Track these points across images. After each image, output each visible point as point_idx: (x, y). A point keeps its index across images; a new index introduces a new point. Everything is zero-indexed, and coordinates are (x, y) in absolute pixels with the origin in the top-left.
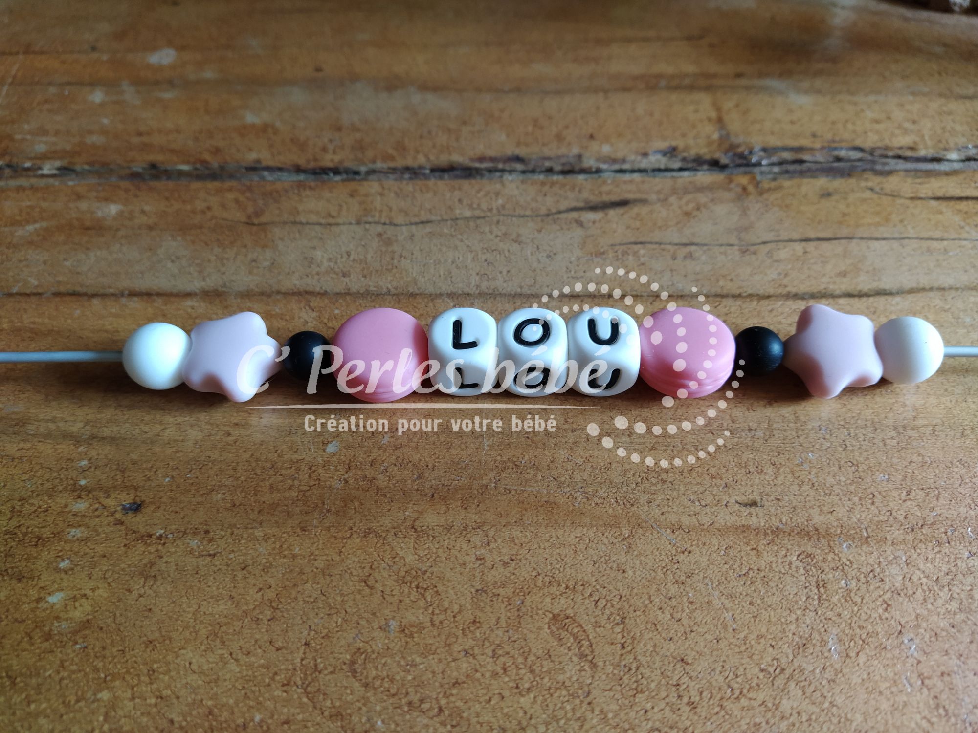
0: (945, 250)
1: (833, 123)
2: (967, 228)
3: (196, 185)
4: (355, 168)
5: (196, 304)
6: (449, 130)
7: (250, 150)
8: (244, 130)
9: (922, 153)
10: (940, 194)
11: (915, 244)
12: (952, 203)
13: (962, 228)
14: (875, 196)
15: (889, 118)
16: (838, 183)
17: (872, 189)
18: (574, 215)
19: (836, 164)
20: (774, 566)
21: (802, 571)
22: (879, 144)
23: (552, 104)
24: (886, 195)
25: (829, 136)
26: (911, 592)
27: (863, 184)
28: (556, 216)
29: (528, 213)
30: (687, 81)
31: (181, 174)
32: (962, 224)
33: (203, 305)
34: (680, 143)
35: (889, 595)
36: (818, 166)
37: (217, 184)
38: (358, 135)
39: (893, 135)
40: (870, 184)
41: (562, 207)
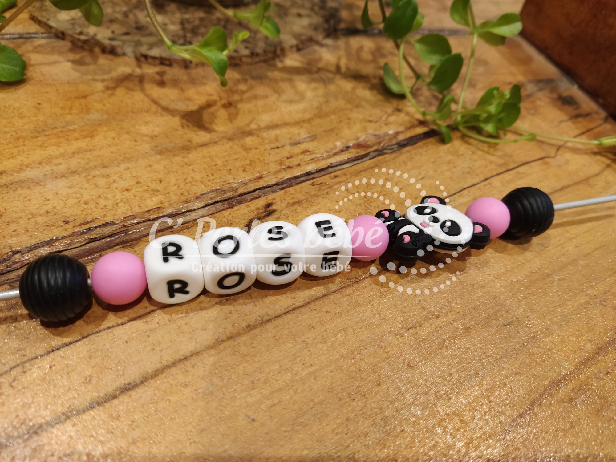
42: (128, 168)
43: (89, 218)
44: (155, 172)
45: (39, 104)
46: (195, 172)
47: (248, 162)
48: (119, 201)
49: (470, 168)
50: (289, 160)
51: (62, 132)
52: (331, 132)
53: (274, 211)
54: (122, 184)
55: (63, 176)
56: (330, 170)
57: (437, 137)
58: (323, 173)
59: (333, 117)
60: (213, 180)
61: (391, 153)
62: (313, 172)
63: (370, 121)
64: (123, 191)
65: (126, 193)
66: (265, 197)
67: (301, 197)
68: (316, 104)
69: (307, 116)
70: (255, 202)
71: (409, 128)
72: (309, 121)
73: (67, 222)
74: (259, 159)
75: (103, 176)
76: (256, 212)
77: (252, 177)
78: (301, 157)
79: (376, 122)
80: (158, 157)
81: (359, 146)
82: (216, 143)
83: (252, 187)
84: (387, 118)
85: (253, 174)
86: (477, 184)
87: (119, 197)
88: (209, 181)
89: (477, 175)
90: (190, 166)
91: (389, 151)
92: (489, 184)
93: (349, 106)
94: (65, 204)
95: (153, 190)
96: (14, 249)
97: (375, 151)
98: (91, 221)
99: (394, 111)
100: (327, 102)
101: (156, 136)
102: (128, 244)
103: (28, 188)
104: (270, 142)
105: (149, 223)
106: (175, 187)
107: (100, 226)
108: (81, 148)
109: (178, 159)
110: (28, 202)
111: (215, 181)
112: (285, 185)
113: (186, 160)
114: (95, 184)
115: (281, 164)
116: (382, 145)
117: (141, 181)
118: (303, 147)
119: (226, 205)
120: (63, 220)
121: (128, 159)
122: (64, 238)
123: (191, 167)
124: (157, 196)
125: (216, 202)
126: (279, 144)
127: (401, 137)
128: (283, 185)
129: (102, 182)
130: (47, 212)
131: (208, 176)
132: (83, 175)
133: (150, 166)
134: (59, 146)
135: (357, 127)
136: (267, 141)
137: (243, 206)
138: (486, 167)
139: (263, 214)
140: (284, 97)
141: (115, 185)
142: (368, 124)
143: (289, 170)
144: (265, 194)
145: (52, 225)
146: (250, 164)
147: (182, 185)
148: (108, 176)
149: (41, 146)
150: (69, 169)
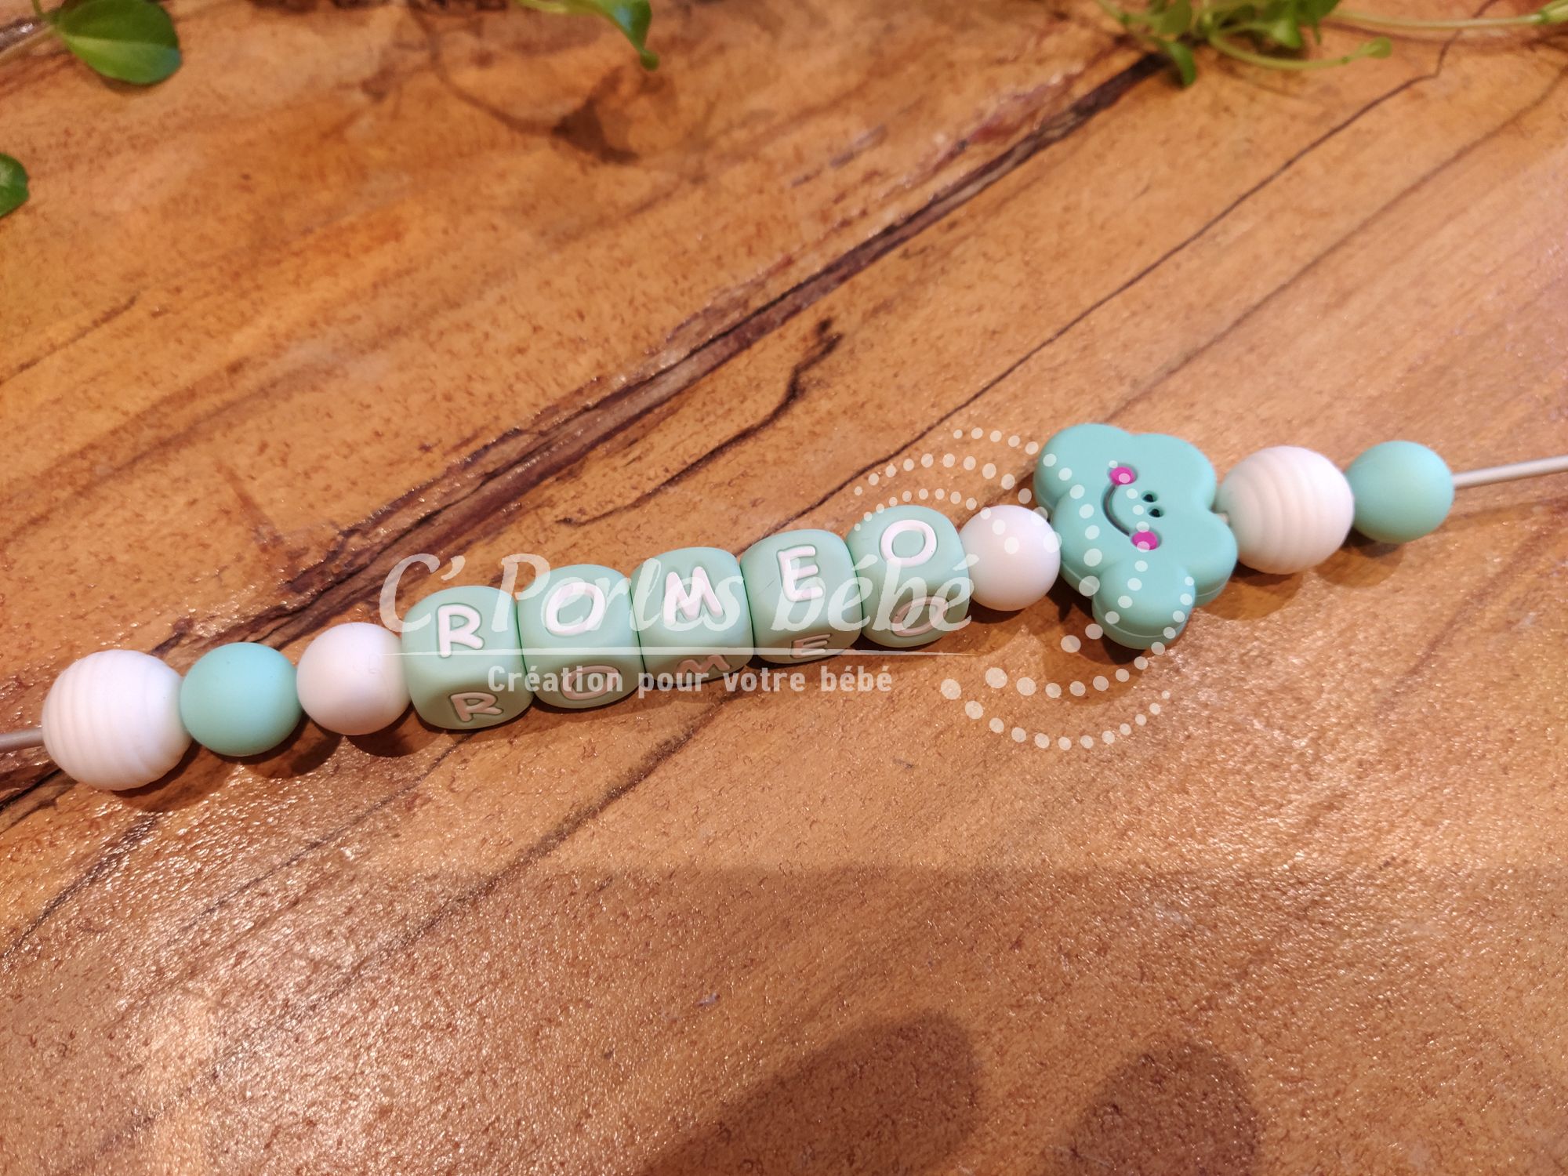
42: (503, 300)
43: (468, 432)
44: (562, 295)
45: (246, 177)
46: (646, 278)
47: (751, 229)
48: (512, 380)
49: (1249, 140)
50: (841, 205)
51: (326, 237)
52: (918, 110)
53: (840, 337)
54: (504, 339)
55: (375, 345)
56: (938, 209)
57: (1162, 74)
58: (920, 222)
59: (912, 68)
60: (690, 289)
61: (1064, 136)
62: (899, 223)
63: (1001, 62)
64: (513, 355)
65: (519, 358)
66: (811, 309)
67: (888, 291)
68: (865, 41)
69: (853, 79)
70: (794, 322)
71: (1093, 62)
72: (859, 91)
73: (425, 449)
74: (774, 217)
75: (458, 328)
76: (801, 346)
77: (770, 265)
78: (863, 191)
79: (1016, 60)
80: (556, 258)
81: (988, 133)
82: (668, 195)
83: (775, 288)
84: (1038, 44)
85: (771, 257)
86: (1270, 179)
87: (509, 369)
88: (682, 294)
89: (1268, 155)
90: (630, 265)
91: (1057, 133)
92: (1298, 173)
93: (944, 30)
94: (407, 408)
95: (572, 341)
96: (345, 528)
97: (1027, 139)
98: (474, 437)
99: (1051, 22)
100: (889, 29)
101: (533, 207)
102: (564, 472)
103: (314, 388)
104: (787, 168)
105: (587, 416)
106: (617, 324)
107: (495, 444)
108: (386, 269)
109: (598, 253)
110: (326, 419)
111: (694, 292)
112: (844, 271)
113: (617, 253)
114: (450, 352)
115: (824, 216)
116: (1040, 117)
117: (541, 323)
118: (863, 163)
119: (732, 343)
120: (416, 444)
121: (495, 276)
122: (435, 482)
123: (635, 268)
124: (584, 352)
125: (713, 341)
126: (807, 169)
127: (1081, 90)
128: (843, 269)
129: (461, 342)
130: (377, 434)
131: (676, 282)
132: (417, 334)
133: (548, 284)
134: (336, 275)
135: (973, 84)
136: (779, 167)
137: (771, 338)
138: (1285, 130)
139: (818, 350)
140: (788, 37)
141: (490, 346)
142: (996, 71)
143: (846, 231)
144: (810, 301)
145: (400, 461)
146: (759, 234)
147: (628, 315)
148: (468, 326)
149: (296, 283)
150: (380, 326)
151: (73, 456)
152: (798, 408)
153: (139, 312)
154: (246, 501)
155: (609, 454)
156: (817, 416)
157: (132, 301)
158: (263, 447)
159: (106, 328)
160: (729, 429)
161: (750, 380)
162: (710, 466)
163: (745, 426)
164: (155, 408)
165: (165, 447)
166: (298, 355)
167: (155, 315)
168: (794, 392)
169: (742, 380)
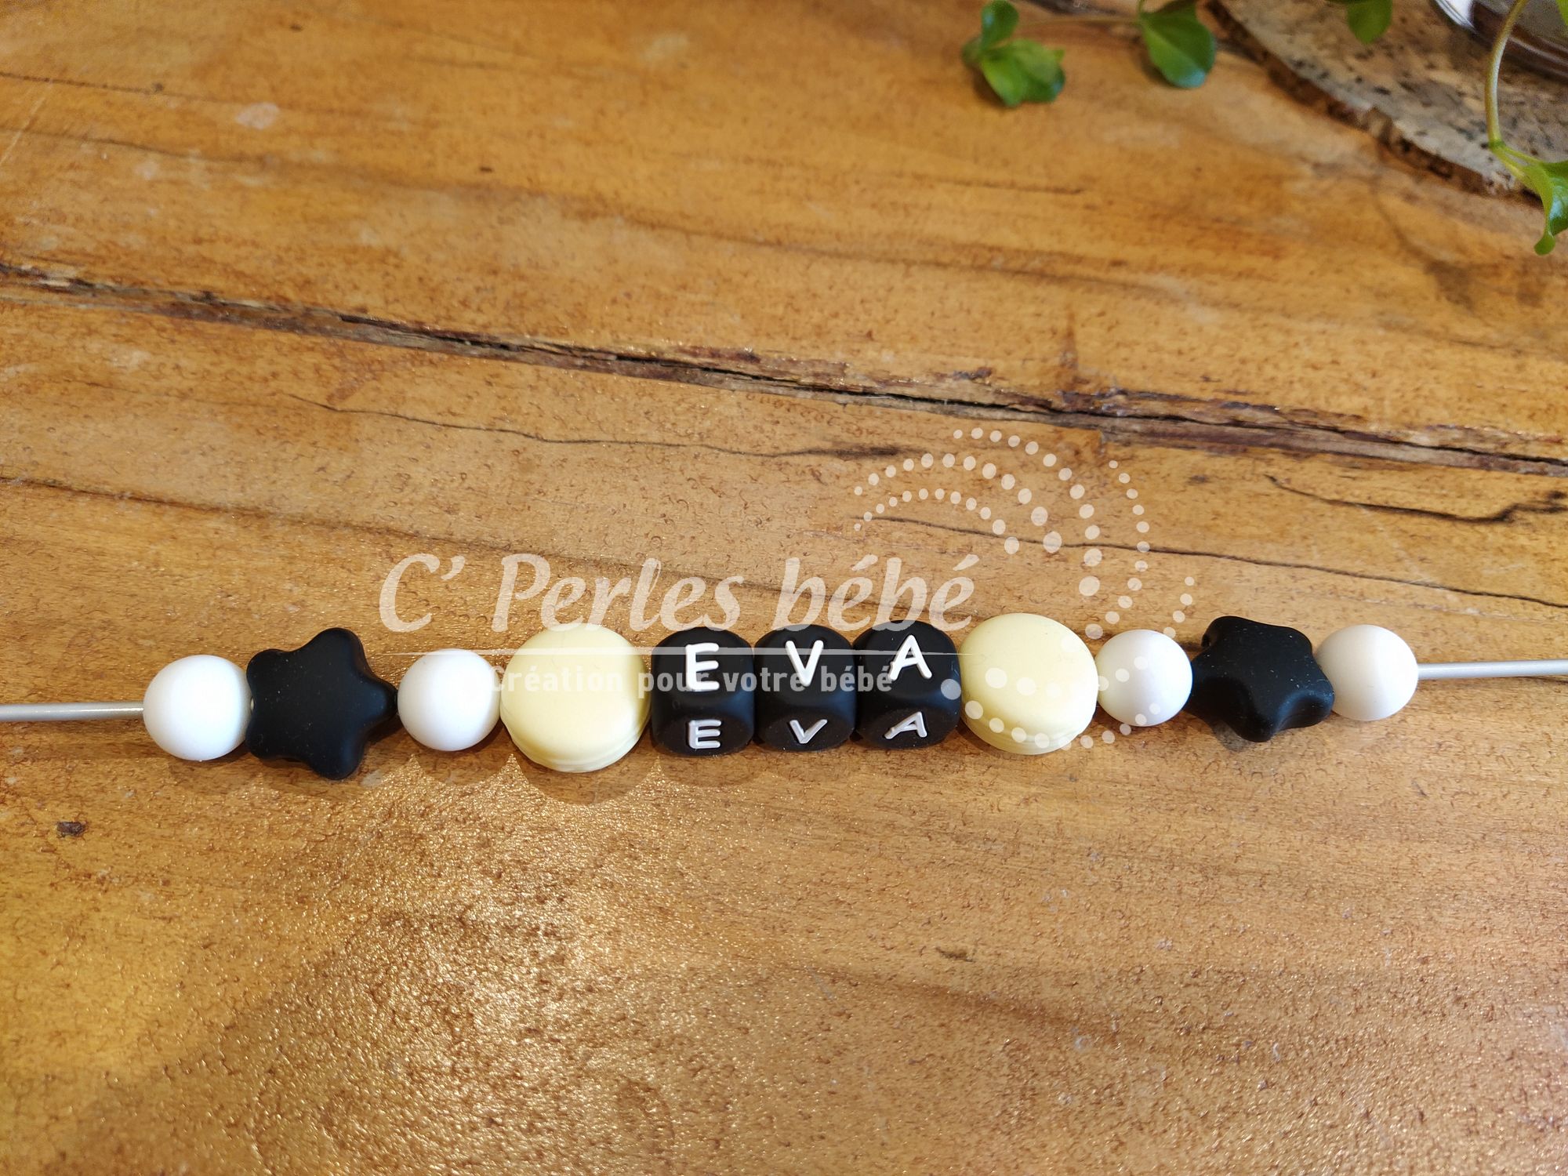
0: (1362, 595)
1: (1243, 361)
2: (1407, 563)
3: (263, 335)
4: (504, 340)
5: (223, 527)
6: (658, 296)
7: (356, 287)
8: (353, 254)
9: (1373, 428)
10: (1379, 500)
11: (1315, 577)
12: (1394, 518)
13: (1399, 560)
14: (1276, 491)
15: (1335, 362)
16: (1223, 464)
17: (1273, 479)
18: (813, 460)
19: (1229, 429)
20: (967, 1055)
21: (1005, 1070)
22: (1307, 406)
23: (823, 272)
24: (1293, 491)
25: (1229, 384)
26: (1160, 1129)
27: (1262, 468)
28: (784, 459)
29: (743, 448)
30: (1036, 264)
31: (246, 314)
32: (1402, 554)
33: (233, 529)
34: (1000, 365)
35: (1127, 1127)
36: (1204, 429)
37: (294, 338)
38: (521, 286)
39: (1334, 391)
40: (1272, 471)
41: (797, 446)
42: (1324, 332)
43: (1242, 388)
44: (1369, 355)
45: (1199, 170)
46: (1439, 383)
47: (1543, 406)
48: (1296, 379)
51: (1227, 231)
54: (1307, 353)
55: (1216, 304)
60: (1468, 410)
64: (1306, 367)
65: (1309, 370)
66: (1556, 479)
70: (1535, 479)
73: (1207, 379)
75: (1280, 329)
76: (1530, 496)
77: (1541, 434)
80: (1381, 332)
82: (1492, 348)
83: (1534, 451)
85: (1546, 430)
87: (1298, 372)
88: (1460, 409)
90: (1432, 368)
94: (1210, 350)
95: (1356, 384)
96: (1120, 387)
98: (1244, 394)
101: (1385, 296)
103: (1158, 303)
105: (1333, 433)
106: (1397, 395)
107: (1255, 407)
108: (1255, 269)
109: (1414, 348)
110: (1153, 324)
111: (1470, 413)
113: (1429, 357)
114: (1264, 338)
117: (1342, 361)
119: (1477, 461)
120: (1202, 373)
121: (1330, 317)
122: (1198, 401)
123: (1435, 373)
124: (1360, 396)
125: (1460, 450)
129: (1277, 338)
130: (1180, 353)
131: (1460, 399)
132: (1249, 315)
133: (1363, 343)
134: (1219, 254)
137: (1508, 476)
139: (1542, 506)
141: (1295, 352)
144: (1557, 474)
145: (1183, 375)
146: (1547, 411)
147: (1410, 395)
148: (1288, 332)
149: (1190, 242)
150: (1227, 297)
151: (984, 246)
152: (1500, 528)
153: (1079, 199)
154: (1070, 335)
155: (1333, 463)
156: (1511, 542)
157: (1078, 191)
158: (1102, 314)
159: (1051, 196)
160: (1438, 507)
161: (1474, 489)
162: (1405, 516)
163: (1450, 512)
164: (1051, 254)
165: (1041, 276)
166: (1161, 280)
167: (1088, 207)
168: (1503, 517)
169: (1468, 484)
